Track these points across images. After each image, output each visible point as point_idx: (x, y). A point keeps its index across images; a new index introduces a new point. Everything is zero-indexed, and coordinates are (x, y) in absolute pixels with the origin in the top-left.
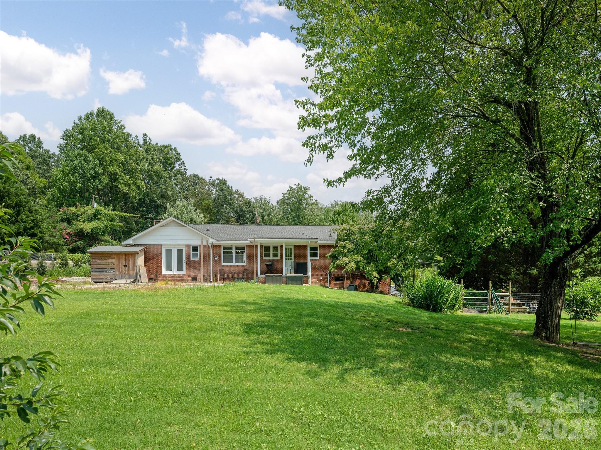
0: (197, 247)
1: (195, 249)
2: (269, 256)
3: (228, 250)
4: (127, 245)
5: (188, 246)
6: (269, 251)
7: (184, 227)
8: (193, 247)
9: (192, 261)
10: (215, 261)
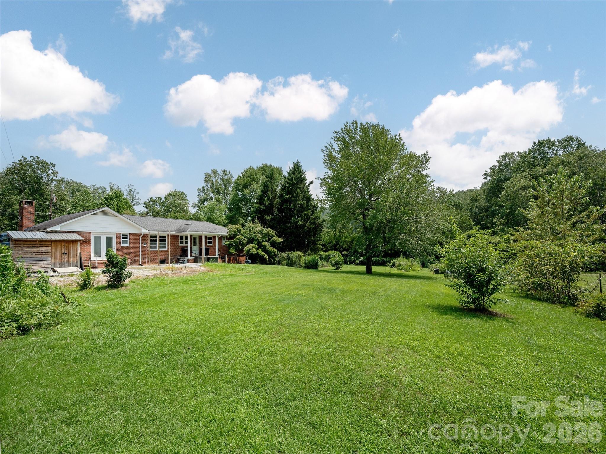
0: (127, 235)
1: (125, 237)
2: (183, 243)
3: (153, 239)
4: (52, 232)
5: (118, 234)
6: (183, 239)
7: (115, 217)
8: (123, 235)
9: (122, 247)
10: (143, 247)
